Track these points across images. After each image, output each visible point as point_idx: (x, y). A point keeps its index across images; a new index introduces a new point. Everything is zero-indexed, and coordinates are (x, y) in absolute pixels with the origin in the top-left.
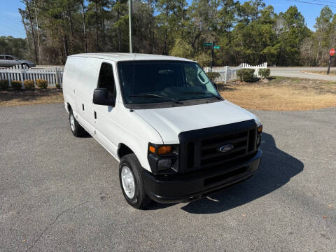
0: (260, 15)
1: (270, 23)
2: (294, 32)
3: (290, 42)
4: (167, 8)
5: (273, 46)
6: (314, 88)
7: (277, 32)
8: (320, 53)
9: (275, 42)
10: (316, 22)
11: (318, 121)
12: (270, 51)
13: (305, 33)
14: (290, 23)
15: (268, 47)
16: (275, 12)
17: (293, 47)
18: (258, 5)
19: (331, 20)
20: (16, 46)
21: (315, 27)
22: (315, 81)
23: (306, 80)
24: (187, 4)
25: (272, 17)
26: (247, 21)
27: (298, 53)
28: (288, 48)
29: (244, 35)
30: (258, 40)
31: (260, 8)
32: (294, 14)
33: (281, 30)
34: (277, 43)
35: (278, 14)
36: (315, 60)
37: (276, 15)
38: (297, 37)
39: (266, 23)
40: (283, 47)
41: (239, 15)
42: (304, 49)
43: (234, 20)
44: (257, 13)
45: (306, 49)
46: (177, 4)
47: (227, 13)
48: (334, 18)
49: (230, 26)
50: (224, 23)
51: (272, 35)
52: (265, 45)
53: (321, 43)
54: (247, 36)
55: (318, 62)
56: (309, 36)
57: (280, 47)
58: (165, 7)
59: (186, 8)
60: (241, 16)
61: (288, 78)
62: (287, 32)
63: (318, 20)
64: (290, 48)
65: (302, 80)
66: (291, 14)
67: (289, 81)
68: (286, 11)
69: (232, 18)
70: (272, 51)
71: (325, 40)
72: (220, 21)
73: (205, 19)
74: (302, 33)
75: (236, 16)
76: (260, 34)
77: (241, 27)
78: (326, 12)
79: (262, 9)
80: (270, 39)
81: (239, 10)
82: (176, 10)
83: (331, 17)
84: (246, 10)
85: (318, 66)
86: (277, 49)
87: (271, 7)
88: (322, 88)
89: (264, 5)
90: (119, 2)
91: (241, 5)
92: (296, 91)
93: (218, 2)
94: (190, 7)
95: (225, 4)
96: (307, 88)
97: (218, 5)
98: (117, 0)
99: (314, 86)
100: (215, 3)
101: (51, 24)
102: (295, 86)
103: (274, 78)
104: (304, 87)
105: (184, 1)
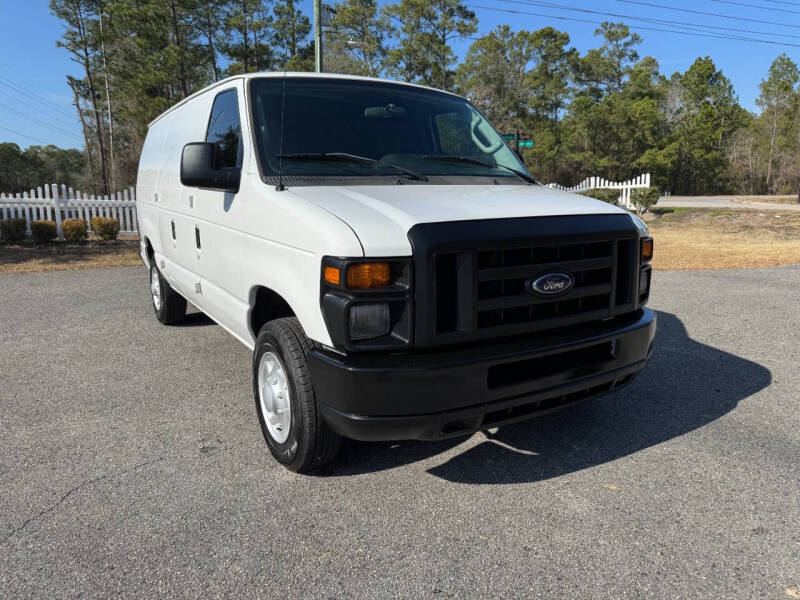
0: (626, 79)
1: (652, 95)
2: (710, 115)
3: (701, 138)
4: (409, 68)
5: (661, 148)
6: (772, 228)
7: (670, 118)
8: (776, 164)
9: (665, 140)
10: (760, 92)
12: (654, 160)
13: (736, 119)
14: (700, 96)
15: (647, 152)
16: (661, 73)
17: (709, 150)
18: (621, 55)
19: (796, 86)
20: (62, 168)
21: (758, 103)
22: (770, 214)
23: (748, 211)
24: (455, 58)
25: (655, 83)
26: (597, 93)
27: (721, 163)
28: (697, 153)
29: (590, 126)
30: (624, 136)
31: (626, 63)
32: (706, 77)
33: (678, 112)
34: (671, 140)
35: (668, 78)
36: (764, 179)
37: (663, 78)
38: (717, 126)
39: (643, 96)
40: (685, 150)
41: (578, 80)
42: (735, 155)
43: (566, 92)
44: (620, 74)
45: (741, 154)
46: (431, 59)
47: (549, 76)
49: (558, 105)
50: (543, 98)
51: (657, 123)
52: (642, 147)
53: (776, 140)
54: (599, 127)
55: (771, 184)
56: (746, 126)
57: (679, 152)
58: (403, 65)
59: (452, 67)
60: (582, 82)
61: (704, 210)
62: (694, 116)
63: (766, 88)
64: (702, 152)
65: (739, 212)
66: (699, 75)
67: (706, 216)
68: (688, 69)
69: (560, 86)
70: (660, 159)
71: (785, 132)
72: (533, 95)
73: (499, 91)
74: (728, 116)
75: (570, 84)
76: (629, 122)
77: (582, 108)
78: (783, 70)
79: (632, 65)
80: (654, 133)
81: (576, 68)
82: (429, 73)
83: (795, 79)
84: (594, 67)
85: (772, 193)
86: (670, 155)
87: (651, 62)
88: (791, 228)
89: (635, 55)
90: (297, 55)
91: (581, 56)
92: (727, 236)
93: (528, 51)
94: (461, 65)
95: (543, 57)
96: (752, 228)
97: (528, 59)
98: (293, 52)
99: (769, 223)
100: (521, 54)
101: (141, 109)
102: (723, 225)
103: (670, 211)
104: (746, 227)
105: (447, 50)
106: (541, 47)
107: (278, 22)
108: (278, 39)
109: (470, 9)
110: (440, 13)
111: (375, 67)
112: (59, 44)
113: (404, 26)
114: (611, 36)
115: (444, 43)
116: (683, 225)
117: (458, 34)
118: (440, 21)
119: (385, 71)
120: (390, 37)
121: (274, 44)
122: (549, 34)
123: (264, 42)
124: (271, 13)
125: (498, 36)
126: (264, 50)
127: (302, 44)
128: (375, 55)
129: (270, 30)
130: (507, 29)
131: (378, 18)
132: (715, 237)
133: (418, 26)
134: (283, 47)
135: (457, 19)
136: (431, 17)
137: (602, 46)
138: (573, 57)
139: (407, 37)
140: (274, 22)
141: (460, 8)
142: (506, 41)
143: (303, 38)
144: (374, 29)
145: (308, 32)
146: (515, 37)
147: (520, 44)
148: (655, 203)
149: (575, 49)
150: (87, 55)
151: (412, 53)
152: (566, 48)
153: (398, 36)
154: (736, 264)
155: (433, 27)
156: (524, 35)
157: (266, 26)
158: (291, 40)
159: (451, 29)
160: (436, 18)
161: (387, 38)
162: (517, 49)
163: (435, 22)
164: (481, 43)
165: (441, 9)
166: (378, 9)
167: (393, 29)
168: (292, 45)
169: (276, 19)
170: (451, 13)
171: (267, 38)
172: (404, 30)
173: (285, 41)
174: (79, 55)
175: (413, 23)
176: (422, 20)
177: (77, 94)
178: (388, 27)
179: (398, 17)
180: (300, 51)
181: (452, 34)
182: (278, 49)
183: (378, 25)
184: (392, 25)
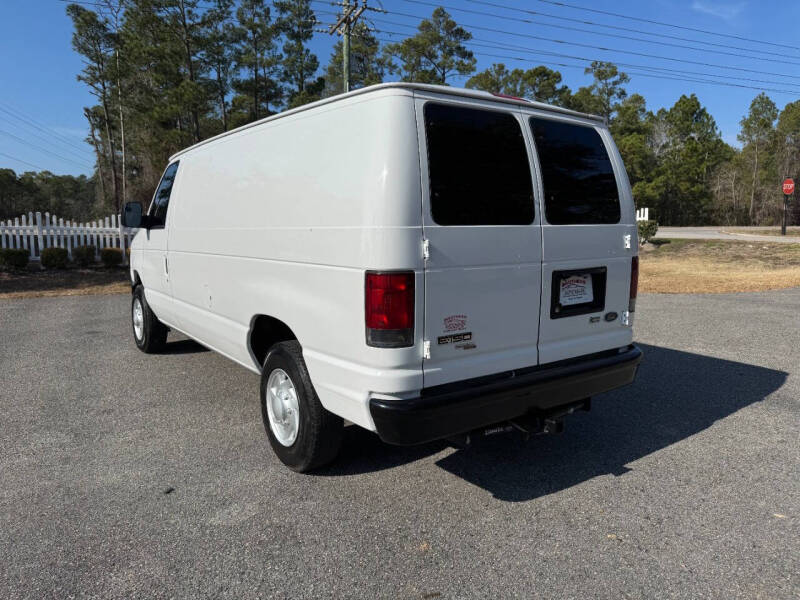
0: (614, 115)
1: (639, 131)
2: (695, 150)
3: (687, 172)
5: (649, 181)
6: (760, 258)
7: (656, 151)
8: (758, 197)
9: (653, 173)
10: (741, 128)
11: (786, 306)
12: (643, 192)
13: (720, 153)
14: (685, 132)
15: (637, 184)
16: (648, 109)
17: (693, 182)
18: (610, 93)
19: (775, 123)
20: (57, 194)
21: (740, 138)
22: (759, 245)
23: (738, 243)
25: (642, 119)
27: (706, 195)
28: (683, 186)
31: (614, 101)
32: (690, 114)
33: (664, 147)
34: (659, 174)
35: (655, 114)
36: (747, 210)
37: (651, 114)
38: (703, 160)
39: (631, 132)
40: (672, 182)
42: (719, 187)
44: (610, 111)
45: (725, 186)
48: (781, 119)
51: (646, 157)
52: (631, 179)
53: (757, 175)
55: (754, 216)
56: (729, 160)
57: (666, 183)
61: (698, 242)
62: (679, 151)
63: (746, 124)
64: (688, 184)
65: (730, 243)
66: (684, 112)
68: (673, 106)
70: (649, 192)
71: (765, 167)
74: (711, 151)
78: (763, 106)
79: (620, 102)
80: (642, 166)
83: (775, 117)
84: (585, 103)
85: (755, 224)
86: (658, 187)
87: (638, 99)
88: (777, 258)
89: (623, 93)
90: (304, 90)
91: (573, 94)
92: (721, 265)
93: (522, 89)
95: (536, 94)
96: (742, 258)
97: (522, 95)
98: (301, 88)
99: (758, 253)
100: (515, 91)
101: (156, 140)
102: (717, 255)
103: (667, 241)
104: (737, 257)
106: (534, 85)
107: (288, 60)
108: (286, 77)
109: (468, 49)
110: (439, 53)
112: (80, 78)
113: (405, 64)
114: (601, 75)
115: (443, 80)
116: (680, 255)
117: (457, 72)
118: (440, 60)
120: (392, 74)
121: (283, 80)
122: (542, 73)
123: (274, 78)
124: (280, 51)
125: (493, 73)
126: (273, 84)
127: (310, 80)
129: (280, 67)
130: (502, 67)
131: (379, 56)
132: (711, 266)
133: (419, 63)
134: (291, 83)
135: (456, 58)
136: (432, 56)
137: (592, 84)
138: (565, 94)
139: (408, 74)
140: (284, 59)
141: (459, 48)
142: (501, 78)
143: (311, 75)
144: (375, 65)
145: (315, 70)
146: (510, 74)
147: (515, 82)
148: (654, 234)
149: (566, 87)
150: (105, 88)
152: (558, 86)
153: (400, 73)
154: (735, 288)
155: (433, 66)
156: (518, 73)
157: (276, 63)
158: (299, 76)
159: (450, 68)
160: (436, 57)
161: (388, 75)
162: (511, 86)
163: (435, 60)
164: (478, 80)
165: (440, 48)
166: (380, 47)
167: (395, 67)
168: (301, 82)
169: (285, 56)
170: (451, 53)
171: (276, 74)
172: (405, 68)
173: (293, 77)
174: (97, 89)
175: (413, 61)
176: (423, 59)
177: (93, 125)
178: (390, 64)
179: (400, 55)
180: (309, 86)
181: (451, 72)
182: (287, 85)
183: (380, 63)
184: (393, 63)
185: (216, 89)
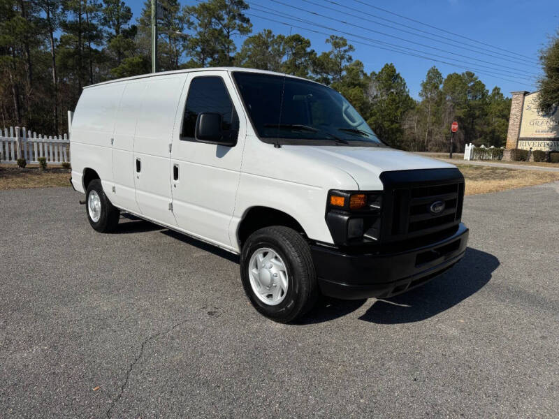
0: (344, 73)
1: (360, 85)
2: (394, 100)
3: (389, 115)
4: (203, 51)
5: (366, 119)
7: (370, 99)
8: (430, 133)
9: (368, 115)
10: (421, 88)
13: (408, 103)
14: (388, 88)
16: (365, 72)
17: (393, 122)
18: (342, 58)
19: (441, 86)
21: (420, 95)
24: (235, 48)
25: (361, 78)
26: (326, 81)
27: (402, 132)
28: (386, 124)
31: (344, 63)
32: (390, 77)
33: (376, 97)
34: (372, 115)
35: (369, 75)
36: (424, 142)
37: (365, 75)
38: (398, 108)
39: (355, 86)
40: (380, 121)
41: (315, 71)
42: (406, 126)
44: (341, 70)
45: (411, 125)
46: (219, 47)
47: (297, 67)
48: (445, 85)
51: (364, 103)
53: (430, 119)
55: (427, 145)
56: (413, 108)
57: (376, 122)
58: (199, 49)
59: (232, 55)
60: (317, 73)
62: (384, 100)
63: (424, 86)
64: (389, 123)
66: (387, 75)
71: (435, 114)
74: (403, 102)
75: (310, 73)
78: (434, 74)
79: (348, 64)
80: (361, 109)
81: (314, 63)
82: (216, 56)
83: (441, 82)
84: (325, 64)
85: (427, 151)
86: (371, 124)
87: (359, 64)
89: (350, 59)
90: (120, 34)
91: (318, 56)
93: (284, 49)
94: (238, 54)
95: (293, 54)
97: (284, 54)
98: (117, 32)
100: (279, 51)
105: (230, 42)
106: (292, 47)
107: (107, 9)
108: (106, 22)
109: (246, 16)
110: (226, 17)
111: (177, 48)
113: (200, 22)
114: (336, 45)
115: (228, 38)
117: (238, 32)
118: (226, 22)
119: (185, 52)
120: (190, 29)
121: (103, 24)
122: (297, 39)
123: (94, 22)
125: (264, 36)
126: (94, 27)
127: (125, 27)
128: (178, 40)
129: (100, 14)
130: (270, 32)
131: (180, 14)
133: (210, 23)
134: (110, 28)
135: (238, 22)
136: (220, 19)
137: (330, 50)
138: (313, 56)
139: (202, 30)
140: (103, 8)
141: (240, 15)
142: (269, 40)
143: (126, 22)
144: (177, 21)
145: (130, 19)
146: (275, 38)
147: (278, 44)
149: (314, 51)
151: (205, 41)
152: (308, 50)
153: (196, 29)
155: (221, 26)
156: (281, 38)
157: (97, 11)
158: (116, 23)
159: (234, 28)
160: (223, 20)
161: (187, 29)
162: (276, 47)
163: (222, 22)
164: (253, 40)
165: (227, 13)
166: (181, 8)
167: (192, 24)
168: (117, 27)
169: (105, 6)
170: (234, 17)
171: (97, 19)
172: (200, 25)
173: (111, 23)
175: (206, 21)
176: (214, 20)
178: (188, 21)
179: (196, 15)
180: (124, 31)
181: (234, 32)
182: (107, 28)
183: (181, 19)
184: (191, 21)
185: (45, 26)
